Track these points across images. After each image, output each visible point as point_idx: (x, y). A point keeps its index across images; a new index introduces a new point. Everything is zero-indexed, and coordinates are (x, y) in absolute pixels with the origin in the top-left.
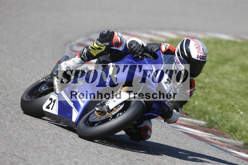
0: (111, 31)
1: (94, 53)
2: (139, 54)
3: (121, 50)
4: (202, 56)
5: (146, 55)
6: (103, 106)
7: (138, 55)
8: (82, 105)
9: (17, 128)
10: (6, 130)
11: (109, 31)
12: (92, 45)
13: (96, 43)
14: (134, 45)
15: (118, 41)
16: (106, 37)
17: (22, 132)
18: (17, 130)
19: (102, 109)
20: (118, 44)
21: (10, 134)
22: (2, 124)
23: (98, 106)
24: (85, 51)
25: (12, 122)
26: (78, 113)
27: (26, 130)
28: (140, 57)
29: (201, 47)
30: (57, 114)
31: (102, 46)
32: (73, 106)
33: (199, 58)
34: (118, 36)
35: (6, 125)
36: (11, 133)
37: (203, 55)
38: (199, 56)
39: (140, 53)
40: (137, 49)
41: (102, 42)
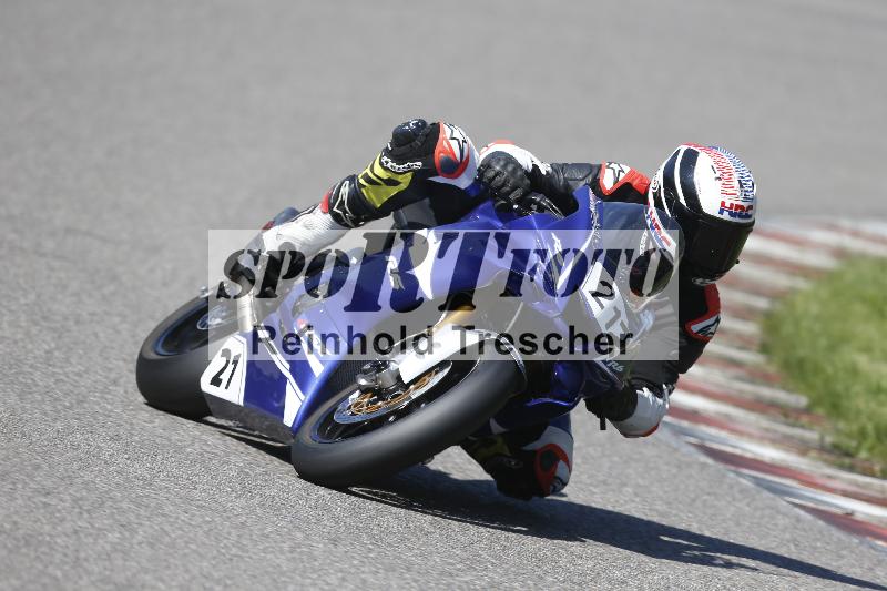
0: (429, 122)
1: (376, 198)
2: (512, 197)
3: (463, 187)
4: (738, 207)
5: (538, 199)
6: (379, 370)
7: (507, 199)
8: (318, 369)
9: (355, 562)
10: (314, 571)
11: (424, 123)
12: (368, 171)
13: (381, 164)
14: (498, 168)
15: (451, 156)
16: (415, 142)
17: (371, 579)
18: (353, 570)
19: (376, 380)
20: (455, 167)
21: (328, 584)
22: (299, 550)
23: (365, 372)
24: (345, 190)
25: (334, 542)
26: (302, 397)
27: (386, 570)
28: (516, 207)
29: (736, 177)
30: (241, 403)
31: (401, 174)
32: (288, 374)
33: (726, 213)
34: (452, 140)
35: (316, 553)
36: (333, 580)
37: (742, 204)
38: (727, 205)
39: (518, 193)
40: (505, 180)
41: (399, 159)
